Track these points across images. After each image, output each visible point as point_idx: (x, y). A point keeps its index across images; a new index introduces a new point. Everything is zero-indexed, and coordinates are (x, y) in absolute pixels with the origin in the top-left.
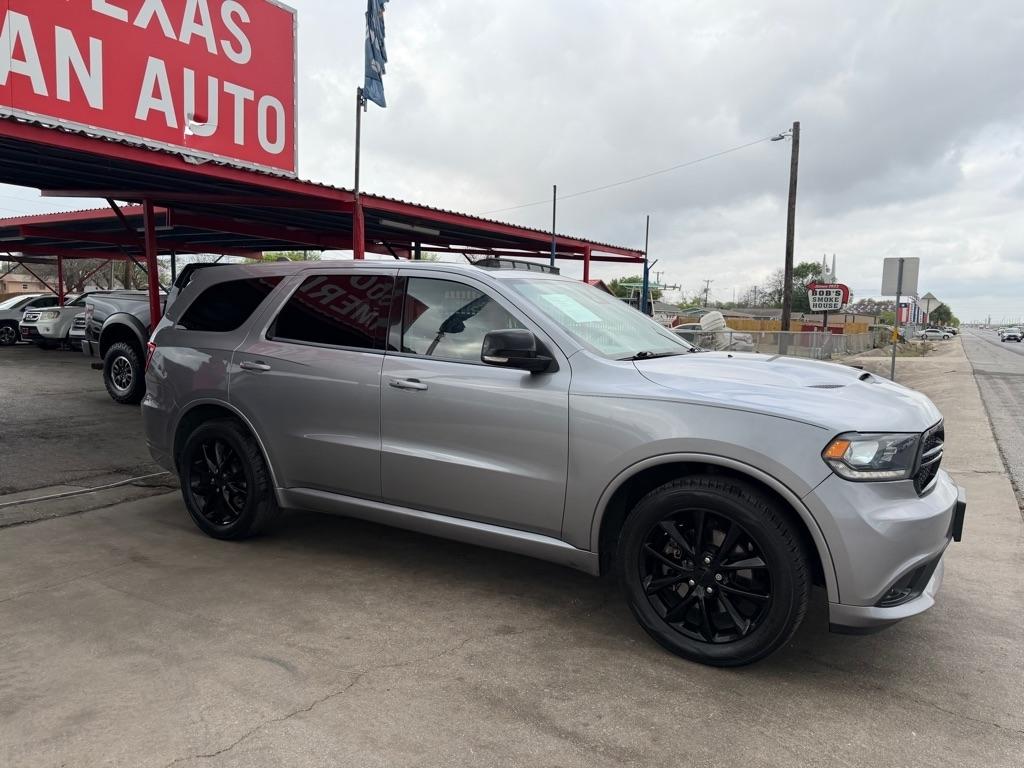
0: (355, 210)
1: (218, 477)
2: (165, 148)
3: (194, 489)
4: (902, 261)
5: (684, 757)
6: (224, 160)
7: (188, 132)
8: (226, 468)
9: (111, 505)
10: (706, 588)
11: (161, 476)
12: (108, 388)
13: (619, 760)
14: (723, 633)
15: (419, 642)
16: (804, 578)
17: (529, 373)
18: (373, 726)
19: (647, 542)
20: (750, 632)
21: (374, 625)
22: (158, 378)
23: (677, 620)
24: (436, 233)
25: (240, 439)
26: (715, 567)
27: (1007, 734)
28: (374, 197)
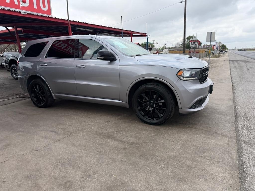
0: (69, 25)
1: (38, 93)
2: (16, 10)
3: (33, 96)
4: (211, 33)
5: (145, 143)
6: (32, 13)
7: (21, 5)
8: (40, 90)
9: (14, 102)
10: (152, 108)
11: (26, 95)
12: (12, 76)
13: (130, 144)
14: (156, 118)
15: (87, 125)
16: (173, 103)
17: (109, 61)
18: (75, 142)
19: (139, 99)
20: (162, 117)
21: (77, 123)
22: (22, 71)
23: (146, 116)
24: (92, 30)
25: (42, 83)
26: (154, 103)
27: (218, 134)
28: (73, 21)
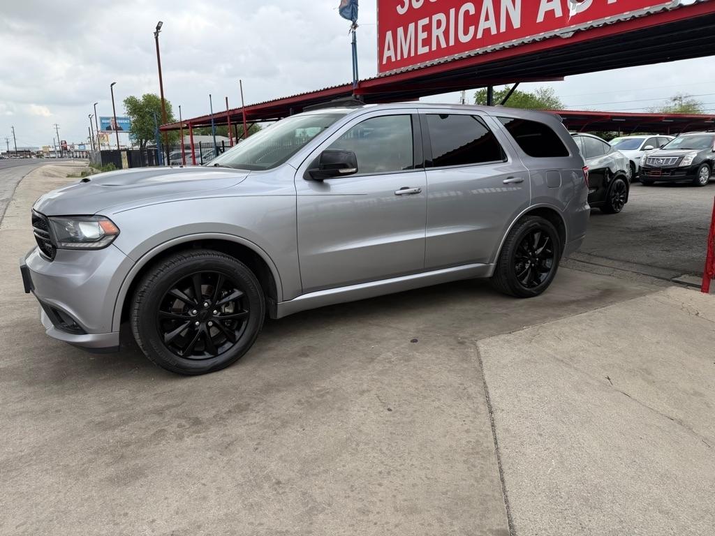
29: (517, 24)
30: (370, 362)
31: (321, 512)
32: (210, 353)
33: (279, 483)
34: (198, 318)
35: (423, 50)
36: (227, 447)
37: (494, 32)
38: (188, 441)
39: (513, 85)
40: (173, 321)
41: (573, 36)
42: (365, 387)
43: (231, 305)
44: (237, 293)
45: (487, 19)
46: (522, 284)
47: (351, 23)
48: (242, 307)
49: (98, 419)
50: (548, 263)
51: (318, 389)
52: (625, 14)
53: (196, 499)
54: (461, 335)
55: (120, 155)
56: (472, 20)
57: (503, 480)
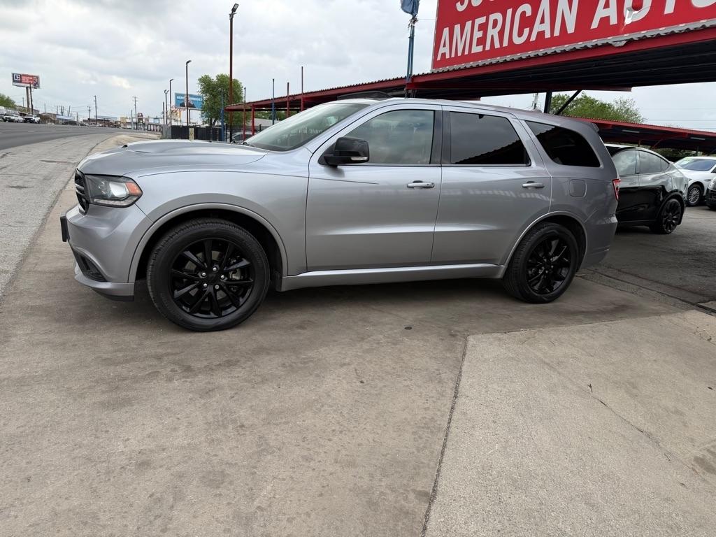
29: (571, 29)
30: (360, 341)
31: (271, 453)
32: (215, 314)
33: (242, 426)
34: (206, 280)
35: (477, 49)
36: (207, 393)
37: (548, 35)
38: (176, 383)
39: (575, 92)
40: (185, 280)
41: (625, 44)
42: (347, 361)
43: (238, 272)
44: (245, 263)
45: (542, 21)
46: (534, 290)
47: (410, 17)
48: (249, 277)
49: (105, 356)
50: (564, 272)
51: (304, 357)
52: (680, 25)
53: (167, 429)
54: (456, 328)
55: (188, 131)
56: (527, 22)
57: (442, 453)
